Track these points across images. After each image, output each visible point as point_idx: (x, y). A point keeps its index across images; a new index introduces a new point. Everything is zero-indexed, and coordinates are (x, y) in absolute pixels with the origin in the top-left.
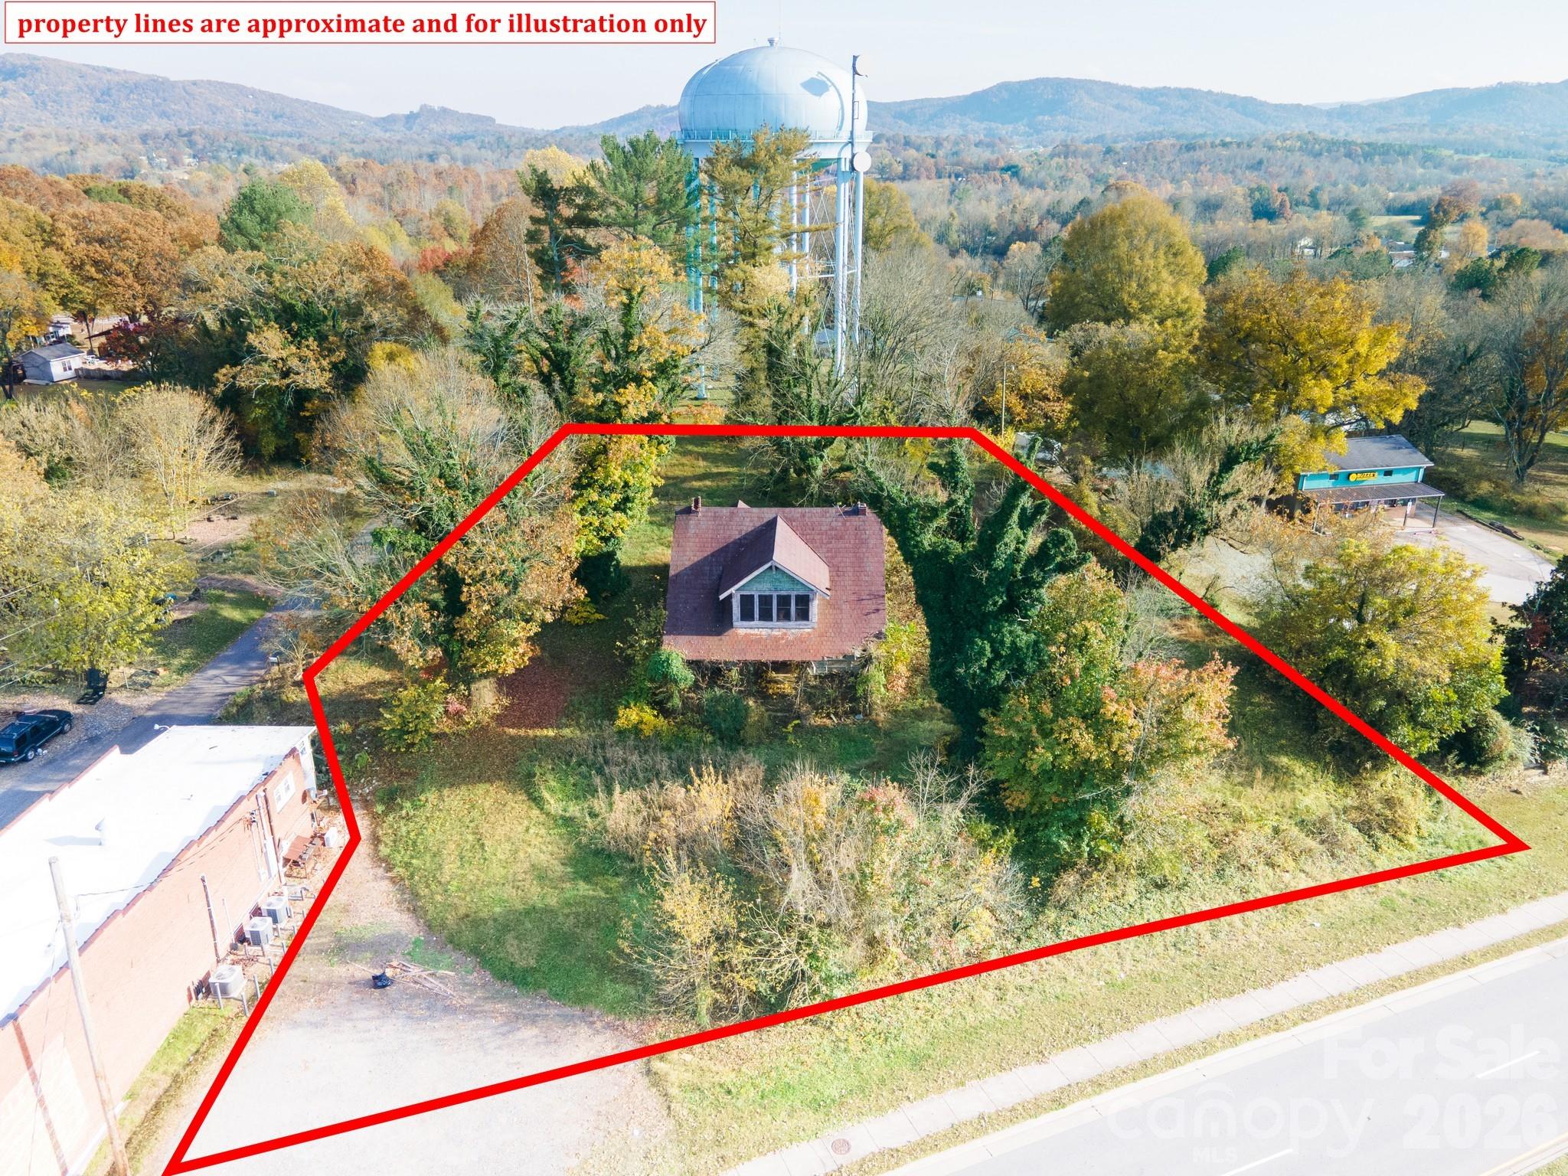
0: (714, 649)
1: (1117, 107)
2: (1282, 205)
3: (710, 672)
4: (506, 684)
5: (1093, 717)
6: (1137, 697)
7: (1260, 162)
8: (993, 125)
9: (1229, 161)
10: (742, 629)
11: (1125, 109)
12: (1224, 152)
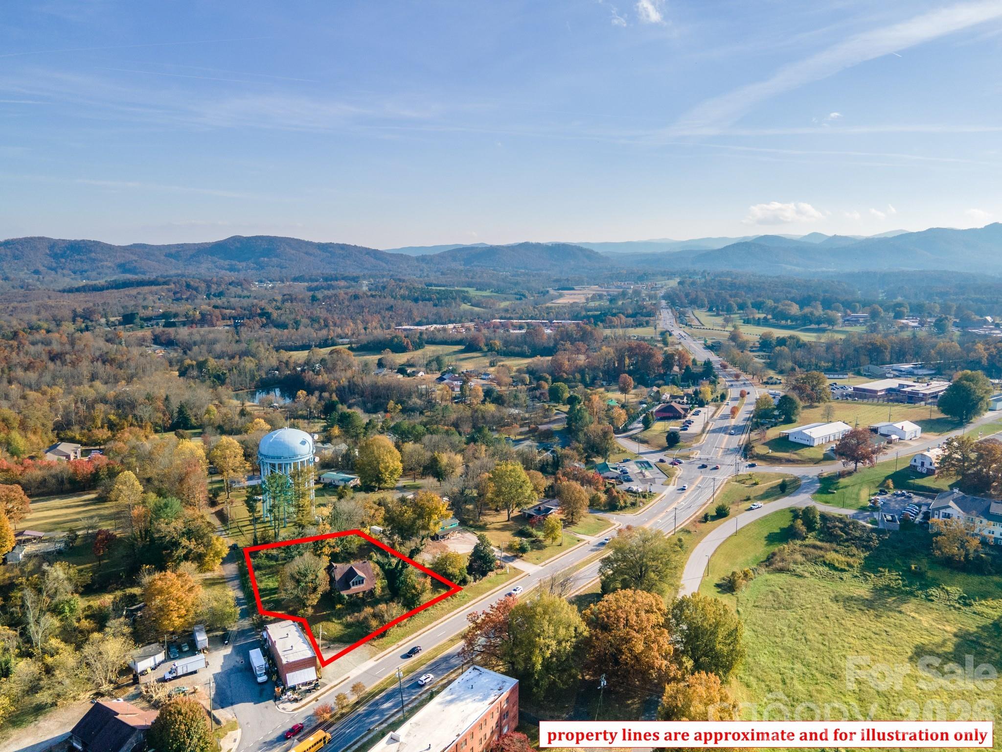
0: (350, 592)
1: (306, 253)
2: (407, 343)
3: (350, 596)
4: (313, 607)
5: (414, 588)
6: (419, 583)
7: (392, 307)
8: (233, 262)
9: (377, 305)
10: (353, 588)
11: (311, 255)
12: (374, 301)
